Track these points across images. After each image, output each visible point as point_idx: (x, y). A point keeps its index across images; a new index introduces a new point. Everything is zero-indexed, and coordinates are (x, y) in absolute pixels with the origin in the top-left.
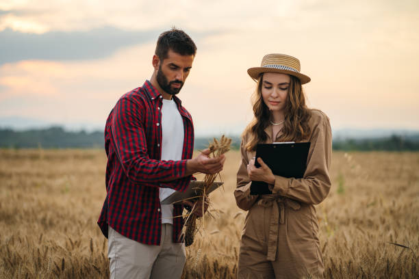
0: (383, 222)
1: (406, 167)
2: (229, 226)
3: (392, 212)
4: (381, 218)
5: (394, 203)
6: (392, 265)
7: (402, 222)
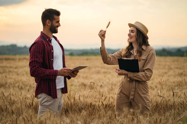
0: (156, 87)
1: (168, 64)
2: (94, 89)
3: (160, 83)
4: (155, 85)
5: (161, 79)
6: (158, 104)
7: (164, 87)
